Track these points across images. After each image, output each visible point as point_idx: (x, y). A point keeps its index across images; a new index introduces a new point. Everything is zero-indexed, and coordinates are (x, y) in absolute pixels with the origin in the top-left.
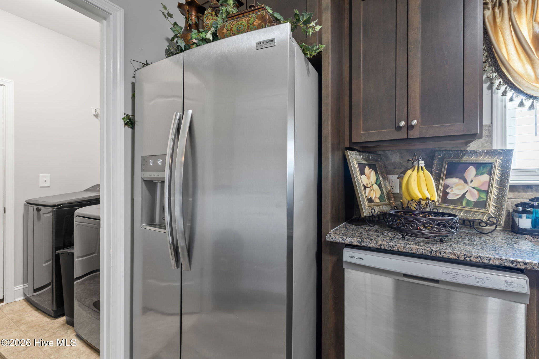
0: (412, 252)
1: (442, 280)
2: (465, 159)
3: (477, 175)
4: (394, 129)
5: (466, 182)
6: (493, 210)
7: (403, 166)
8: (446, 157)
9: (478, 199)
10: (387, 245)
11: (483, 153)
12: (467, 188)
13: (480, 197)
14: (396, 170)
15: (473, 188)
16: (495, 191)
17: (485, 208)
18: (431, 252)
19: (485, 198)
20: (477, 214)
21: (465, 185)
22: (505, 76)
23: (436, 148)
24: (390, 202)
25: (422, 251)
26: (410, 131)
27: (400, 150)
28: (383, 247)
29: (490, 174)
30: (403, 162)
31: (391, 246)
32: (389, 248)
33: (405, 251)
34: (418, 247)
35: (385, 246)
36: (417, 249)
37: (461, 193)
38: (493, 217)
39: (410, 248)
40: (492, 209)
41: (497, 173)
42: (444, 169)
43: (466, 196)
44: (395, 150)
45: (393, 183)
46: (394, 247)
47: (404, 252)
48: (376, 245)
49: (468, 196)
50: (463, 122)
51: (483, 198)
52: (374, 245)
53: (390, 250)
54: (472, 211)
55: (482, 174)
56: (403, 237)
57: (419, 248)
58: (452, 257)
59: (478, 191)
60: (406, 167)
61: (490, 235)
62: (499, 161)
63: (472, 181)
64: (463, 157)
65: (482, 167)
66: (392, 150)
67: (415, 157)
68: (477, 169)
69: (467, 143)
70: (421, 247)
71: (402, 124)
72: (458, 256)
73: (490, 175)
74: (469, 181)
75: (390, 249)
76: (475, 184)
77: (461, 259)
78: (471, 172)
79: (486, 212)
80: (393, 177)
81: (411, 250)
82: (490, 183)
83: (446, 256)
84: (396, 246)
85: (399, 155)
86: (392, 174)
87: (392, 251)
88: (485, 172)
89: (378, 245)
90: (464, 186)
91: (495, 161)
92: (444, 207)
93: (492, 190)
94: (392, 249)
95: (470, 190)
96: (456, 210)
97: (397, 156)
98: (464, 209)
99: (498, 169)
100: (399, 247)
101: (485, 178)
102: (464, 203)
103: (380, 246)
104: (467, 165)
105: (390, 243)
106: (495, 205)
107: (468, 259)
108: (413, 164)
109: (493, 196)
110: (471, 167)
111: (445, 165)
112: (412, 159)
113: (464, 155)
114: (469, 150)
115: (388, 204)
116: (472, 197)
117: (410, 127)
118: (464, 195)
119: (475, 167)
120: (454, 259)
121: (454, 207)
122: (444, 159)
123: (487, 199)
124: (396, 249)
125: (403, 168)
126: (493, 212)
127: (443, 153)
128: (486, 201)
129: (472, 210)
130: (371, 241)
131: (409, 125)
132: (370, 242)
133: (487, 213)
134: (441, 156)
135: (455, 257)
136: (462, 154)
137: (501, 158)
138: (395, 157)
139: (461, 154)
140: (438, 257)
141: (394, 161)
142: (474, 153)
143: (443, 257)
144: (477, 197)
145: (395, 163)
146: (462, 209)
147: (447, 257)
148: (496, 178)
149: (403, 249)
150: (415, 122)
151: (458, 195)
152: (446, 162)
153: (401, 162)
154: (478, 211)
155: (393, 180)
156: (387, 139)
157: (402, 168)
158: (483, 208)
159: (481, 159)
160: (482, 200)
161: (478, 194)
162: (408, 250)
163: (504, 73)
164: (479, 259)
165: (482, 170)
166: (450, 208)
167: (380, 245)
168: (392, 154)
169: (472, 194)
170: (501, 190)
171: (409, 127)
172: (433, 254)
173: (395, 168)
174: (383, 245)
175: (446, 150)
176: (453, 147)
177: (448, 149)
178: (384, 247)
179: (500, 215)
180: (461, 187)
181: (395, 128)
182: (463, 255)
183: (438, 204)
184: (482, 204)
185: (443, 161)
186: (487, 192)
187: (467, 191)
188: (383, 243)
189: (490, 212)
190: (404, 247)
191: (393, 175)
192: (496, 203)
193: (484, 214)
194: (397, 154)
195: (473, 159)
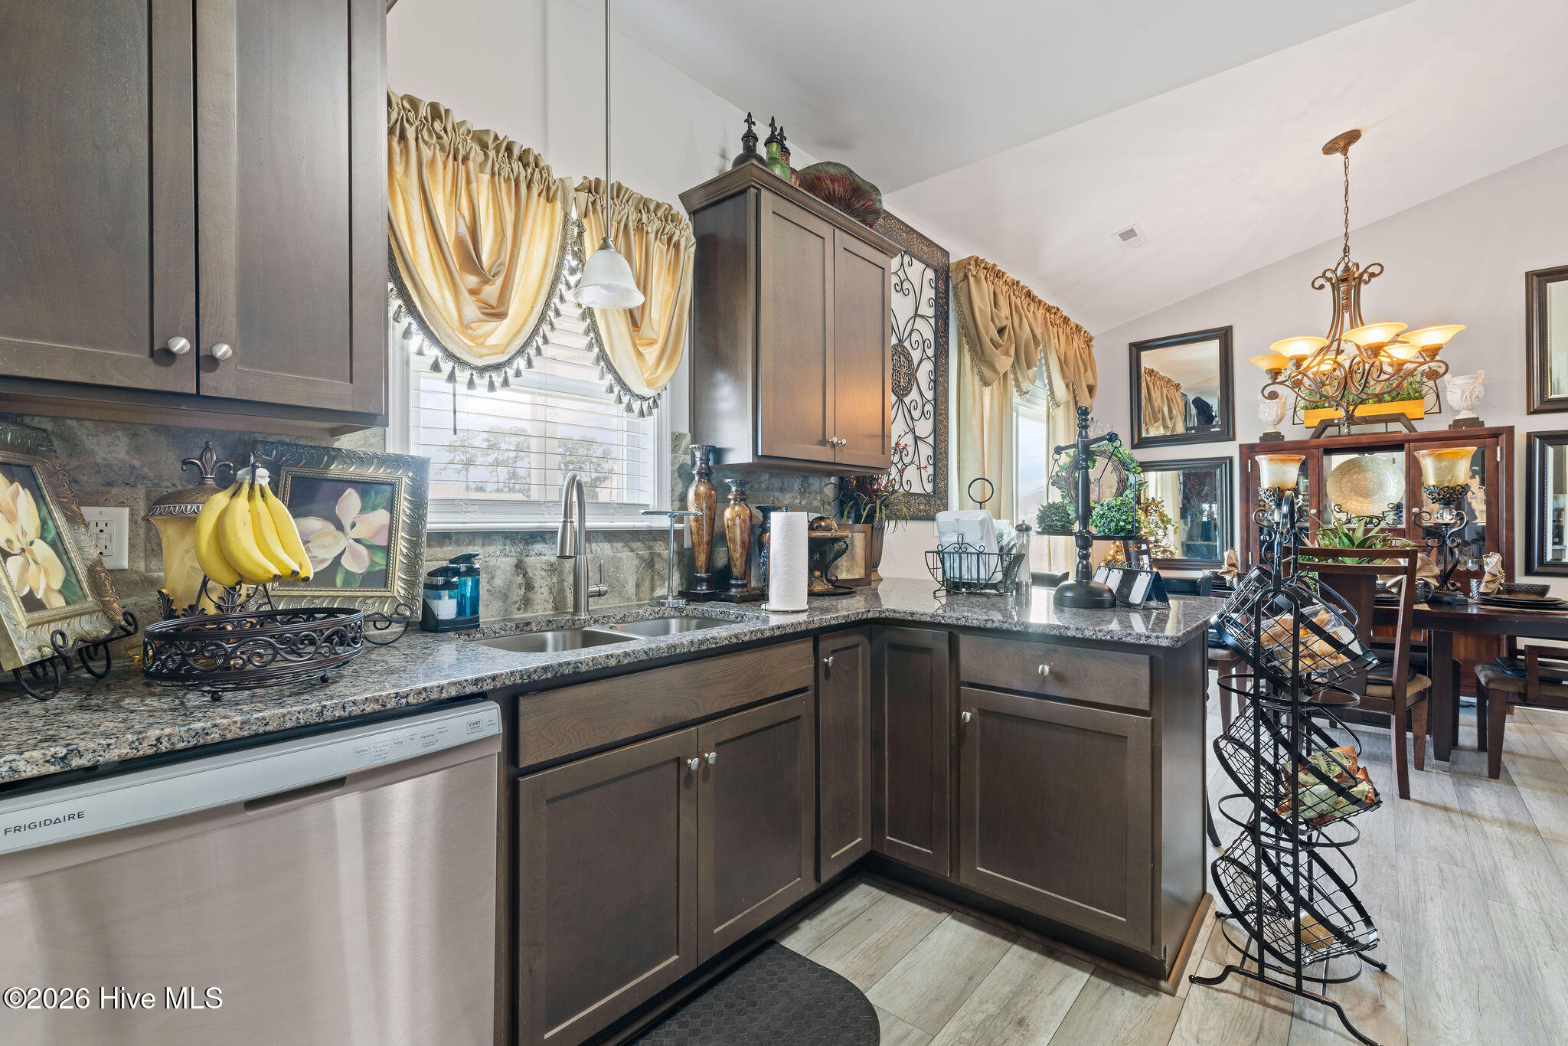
0: (269, 728)
1: (349, 772)
2: (336, 470)
3: (363, 510)
4: (145, 356)
5: (340, 527)
6: (400, 590)
7: (144, 478)
8: (286, 461)
9: (370, 566)
10: (182, 733)
11: (375, 460)
12: (343, 542)
13: (373, 563)
14: (115, 490)
15: (357, 541)
16: (402, 546)
17: (386, 586)
18: (322, 712)
19: (384, 563)
20: (369, 601)
21: (340, 534)
22: (409, 296)
23: (256, 435)
24: (103, 603)
25: (298, 718)
26: (206, 374)
27: (131, 423)
28: (168, 746)
29: (391, 507)
30: (142, 466)
31: (197, 733)
32: (189, 742)
33: (246, 733)
34: (284, 711)
35: (175, 739)
36: (284, 716)
37: (330, 556)
38: (402, 604)
39: (264, 718)
40: (399, 588)
41: (404, 506)
42: (284, 493)
43: (343, 561)
44: (111, 422)
45: (103, 535)
46: (207, 734)
47: (244, 738)
48: (136, 748)
49: (347, 563)
50: (351, 382)
51: (380, 564)
52: (127, 750)
53: (195, 747)
54: (359, 597)
55: (374, 508)
56: (216, 698)
57: (288, 713)
58: (369, 708)
59: (369, 547)
60: (156, 481)
61: (398, 645)
62: (405, 480)
63: (353, 526)
64: (328, 465)
65: (373, 493)
66: (94, 420)
67: (209, 455)
68: (363, 495)
69: (335, 433)
70: (294, 708)
71: (181, 344)
72: (383, 701)
73: (391, 511)
74: (347, 526)
75: (192, 743)
76: (360, 532)
77: (389, 706)
78: (350, 502)
79: (388, 594)
80: (101, 513)
81: (266, 725)
82: (391, 529)
83: (356, 710)
84: (214, 729)
85: (125, 440)
86: (96, 504)
87: (203, 746)
88: (380, 504)
89: (145, 744)
90: (336, 537)
91: (400, 480)
92: (290, 596)
93: (396, 544)
94: (202, 741)
95: (350, 546)
96: (321, 599)
97: (117, 442)
98: (341, 594)
99: (405, 499)
100: (227, 729)
101: (381, 517)
102: (339, 580)
103: (155, 745)
104: (340, 485)
105: (192, 726)
106: (404, 577)
107: (404, 701)
108: (201, 474)
109: (399, 557)
110: (350, 490)
111: (285, 483)
112: (200, 459)
113: (332, 460)
114: (346, 450)
115: (96, 608)
116: (356, 563)
117: (204, 361)
118: (337, 560)
119: (358, 492)
120: (374, 713)
121: (317, 594)
122: (280, 466)
123: (387, 565)
124: (215, 736)
125: (142, 484)
126: (402, 592)
127: (276, 448)
128: (387, 570)
129: (359, 594)
130: (113, 741)
131: (202, 354)
132: (109, 745)
133: (389, 597)
134: (271, 456)
135: (377, 707)
136: (329, 458)
137: (410, 474)
138: (109, 446)
139: (326, 458)
140: (341, 719)
141: (104, 459)
142: (351, 457)
143: (350, 717)
144: (367, 563)
145: (109, 466)
146: (335, 594)
147: (359, 712)
148: (403, 517)
149: (241, 729)
150: (223, 350)
151: (324, 561)
152: (286, 476)
153: (136, 463)
154: (372, 594)
155: (101, 526)
156: (114, 383)
157: (139, 486)
158: (381, 587)
159: (370, 472)
160: (377, 568)
161: (368, 555)
162: (254, 727)
163: (407, 289)
164: (424, 696)
165: (373, 498)
166: (305, 597)
167: (154, 743)
168: (97, 436)
169: (356, 556)
170: (414, 545)
171: (201, 360)
172: (328, 715)
173: (110, 484)
174: (165, 740)
175: (282, 443)
176: (300, 437)
177: (287, 439)
178: (173, 744)
179: (414, 598)
180: (328, 540)
181: (148, 353)
182: (394, 696)
183: (273, 590)
184: (379, 578)
185: (280, 471)
186: (387, 550)
187: (345, 549)
188: (167, 731)
189: (395, 594)
190: (242, 723)
191: (98, 509)
192: (406, 573)
193: (383, 599)
194: (118, 438)
195: (353, 471)
